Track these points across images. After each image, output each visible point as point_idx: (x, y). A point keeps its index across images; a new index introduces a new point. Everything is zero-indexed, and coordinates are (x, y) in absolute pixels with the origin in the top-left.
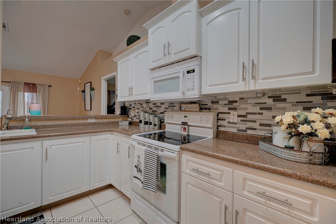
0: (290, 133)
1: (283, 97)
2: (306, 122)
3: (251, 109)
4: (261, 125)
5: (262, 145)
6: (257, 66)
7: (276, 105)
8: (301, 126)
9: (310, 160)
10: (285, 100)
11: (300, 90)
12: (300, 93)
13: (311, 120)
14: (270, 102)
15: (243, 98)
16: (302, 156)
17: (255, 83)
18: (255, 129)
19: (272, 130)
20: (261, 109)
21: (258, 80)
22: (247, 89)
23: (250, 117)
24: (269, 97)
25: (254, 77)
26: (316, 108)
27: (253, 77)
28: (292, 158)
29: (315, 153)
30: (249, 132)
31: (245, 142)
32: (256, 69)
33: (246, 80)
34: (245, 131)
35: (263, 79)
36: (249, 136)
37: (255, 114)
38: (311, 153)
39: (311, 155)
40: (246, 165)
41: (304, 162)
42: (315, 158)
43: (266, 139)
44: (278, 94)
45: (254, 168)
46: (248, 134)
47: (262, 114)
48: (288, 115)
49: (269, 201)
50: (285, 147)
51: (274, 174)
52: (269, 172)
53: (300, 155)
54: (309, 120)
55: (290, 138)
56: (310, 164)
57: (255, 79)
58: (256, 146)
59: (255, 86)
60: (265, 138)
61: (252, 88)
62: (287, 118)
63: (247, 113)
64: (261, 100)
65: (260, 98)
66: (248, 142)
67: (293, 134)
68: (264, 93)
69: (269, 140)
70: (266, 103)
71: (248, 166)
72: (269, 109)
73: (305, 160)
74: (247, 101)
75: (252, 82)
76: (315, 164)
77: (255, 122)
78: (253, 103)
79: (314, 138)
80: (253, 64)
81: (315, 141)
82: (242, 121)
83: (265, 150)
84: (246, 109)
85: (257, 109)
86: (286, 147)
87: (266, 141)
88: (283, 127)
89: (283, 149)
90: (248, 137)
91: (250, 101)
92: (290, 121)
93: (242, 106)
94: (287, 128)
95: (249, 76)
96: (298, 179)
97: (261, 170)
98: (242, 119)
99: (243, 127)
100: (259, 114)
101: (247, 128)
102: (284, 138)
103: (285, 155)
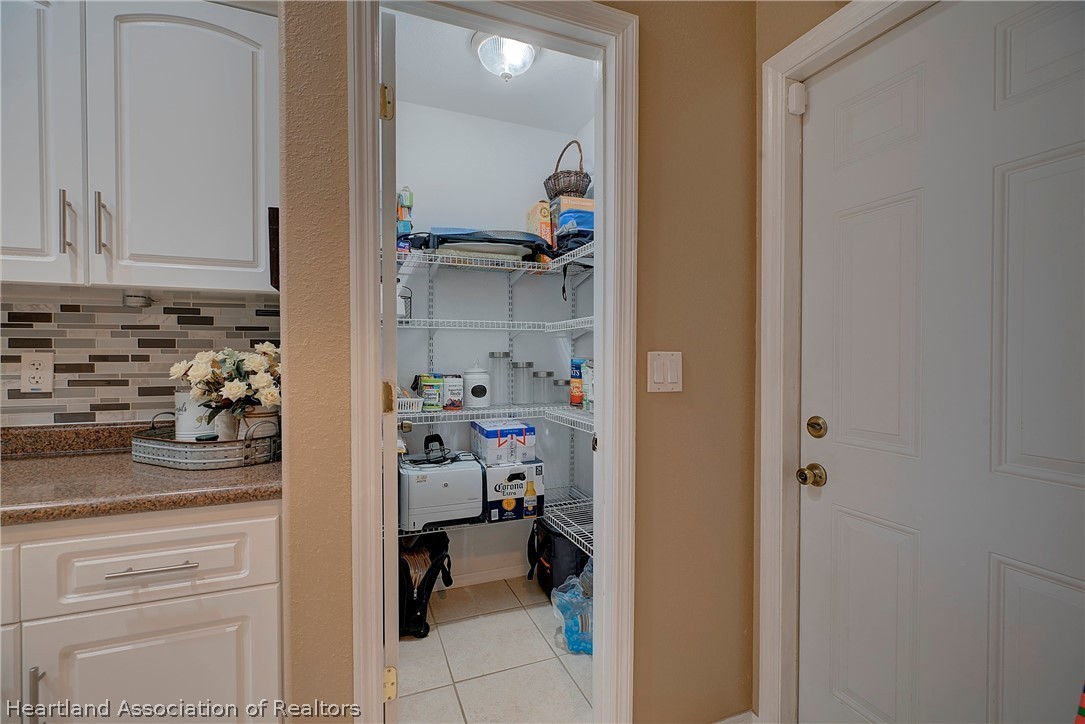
0: (207, 405)
1: (205, 312)
2: (240, 373)
3: (107, 344)
4: (143, 392)
5: (142, 449)
6: (114, 214)
7: (186, 335)
8: (226, 383)
9: (246, 458)
10: (209, 321)
11: (243, 299)
12: (243, 306)
13: (249, 369)
14: (169, 324)
15: (76, 308)
16: (230, 452)
17: (110, 266)
18: (126, 407)
19: (172, 405)
20: (142, 343)
21: (118, 258)
22: (80, 281)
23: (102, 370)
24: (167, 311)
25: (104, 245)
26: (263, 342)
27: (101, 246)
28: (211, 462)
29: (256, 439)
30: (103, 418)
31: (89, 451)
32: (111, 224)
33: (74, 251)
34: (90, 417)
35: (135, 257)
36: (103, 430)
37: (124, 358)
38: (247, 443)
39: (248, 446)
40: (69, 515)
41: (235, 465)
42: (257, 451)
43: (158, 432)
44: (191, 303)
45: (97, 516)
46: (97, 425)
47: (146, 358)
48: (201, 359)
49: (144, 585)
50: (197, 439)
51: (156, 510)
52: (142, 511)
53: (226, 451)
54: (245, 369)
55: (211, 418)
56: (246, 465)
57: (109, 252)
58: (124, 456)
59: (110, 276)
60: (154, 428)
61: (99, 278)
62: (201, 366)
63: (92, 358)
64: (143, 316)
65: (137, 310)
66: (100, 450)
67: (214, 405)
68: (149, 299)
69: (164, 432)
70: (157, 327)
71: (73, 514)
72: (168, 344)
73: (234, 460)
74: (91, 319)
75: (99, 261)
76: (256, 464)
77: (125, 383)
78: (116, 327)
79: (258, 409)
80: (100, 206)
81: (260, 415)
82: (70, 383)
83: (146, 461)
84: (90, 343)
85: (129, 345)
86: (200, 440)
87: (156, 435)
88: (196, 391)
89: (188, 446)
90: (100, 435)
91: (101, 318)
92: (204, 373)
93: (71, 334)
94: (204, 393)
95: (84, 238)
96: (209, 504)
97: (118, 513)
98: (75, 376)
99: (78, 403)
100: (136, 358)
101: (94, 407)
102: (200, 419)
103: (194, 459)
